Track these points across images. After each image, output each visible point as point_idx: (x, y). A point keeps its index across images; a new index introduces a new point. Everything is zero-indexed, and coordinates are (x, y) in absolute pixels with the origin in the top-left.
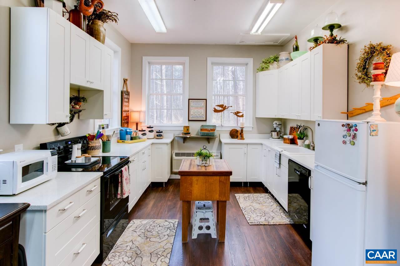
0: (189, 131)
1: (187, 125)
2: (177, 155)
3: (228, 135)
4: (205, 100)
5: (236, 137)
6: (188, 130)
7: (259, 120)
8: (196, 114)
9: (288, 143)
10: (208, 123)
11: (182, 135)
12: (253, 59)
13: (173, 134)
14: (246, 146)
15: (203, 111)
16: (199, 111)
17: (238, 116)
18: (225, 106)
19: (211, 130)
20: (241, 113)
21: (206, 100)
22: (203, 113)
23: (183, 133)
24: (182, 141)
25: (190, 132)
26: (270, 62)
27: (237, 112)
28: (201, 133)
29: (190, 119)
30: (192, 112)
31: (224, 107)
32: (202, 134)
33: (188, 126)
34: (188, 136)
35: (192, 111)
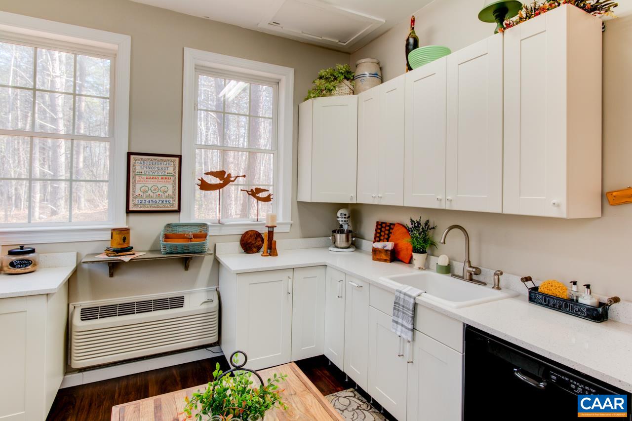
0: (128, 243)
1: (123, 225)
2: (88, 314)
3: (237, 245)
4: (177, 159)
5: (255, 250)
6: (124, 239)
7: (305, 208)
8: (152, 194)
9: (385, 261)
10: (183, 218)
11: (104, 257)
12: (295, 70)
13: (75, 254)
14: (290, 274)
15: (170, 187)
16: (160, 186)
17: (259, 199)
18: (229, 175)
19: (196, 236)
20: (266, 192)
21: (180, 157)
22: (170, 192)
23: (107, 250)
24: (105, 271)
25: (131, 245)
26: (336, 79)
27: (256, 189)
28: (164, 246)
29: (131, 209)
30: (137, 189)
31: (226, 176)
32: (168, 250)
33: (127, 227)
34: (126, 259)
35: (138, 186)
